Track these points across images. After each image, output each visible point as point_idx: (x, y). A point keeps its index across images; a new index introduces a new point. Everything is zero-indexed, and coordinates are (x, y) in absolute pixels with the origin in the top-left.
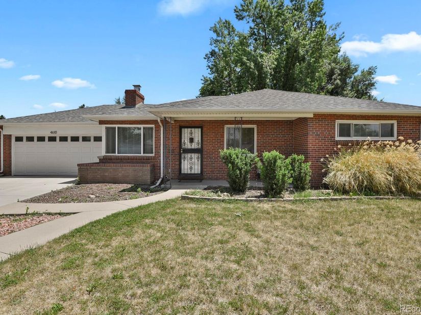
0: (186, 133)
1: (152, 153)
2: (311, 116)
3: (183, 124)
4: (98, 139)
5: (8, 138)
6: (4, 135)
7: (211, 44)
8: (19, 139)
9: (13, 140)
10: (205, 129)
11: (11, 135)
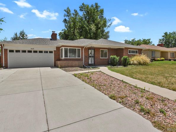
0: (90, 51)
1: (80, 57)
2: (124, 48)
3: (89, 48)
4: (51, 52)
5: (6, 50)
6: (4, 49)
7: (64, 16)
8: (11, 51)
9: (8, 51)
10: (95, 50)
11: (7, 49)
